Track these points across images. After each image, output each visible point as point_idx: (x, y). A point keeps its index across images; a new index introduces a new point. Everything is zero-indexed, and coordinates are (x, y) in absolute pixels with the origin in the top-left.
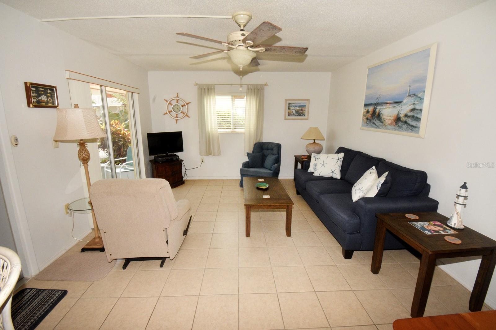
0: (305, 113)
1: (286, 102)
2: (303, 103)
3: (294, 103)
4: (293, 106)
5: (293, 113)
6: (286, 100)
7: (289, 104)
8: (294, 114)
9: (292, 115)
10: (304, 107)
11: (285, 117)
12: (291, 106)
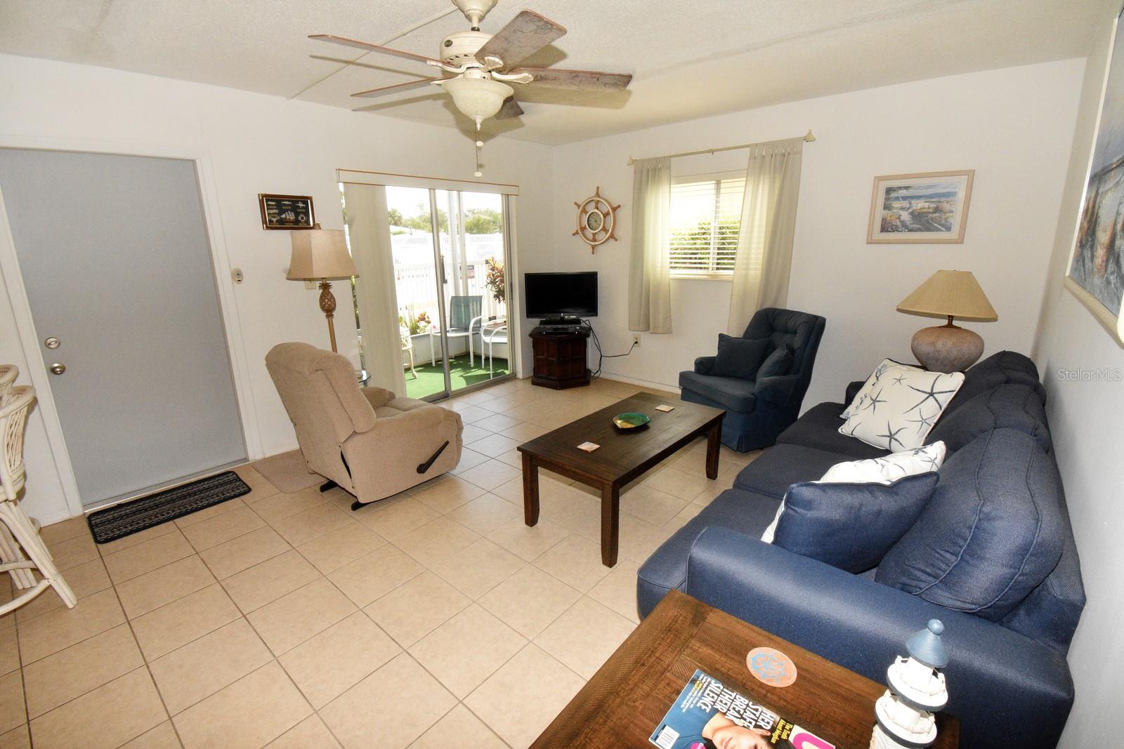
0: (950, 220)
1: (875, 187)
2: (942, 185)
3: (907, 188)
4: (904, 198)
5: (902, 222)
6: (879, 179)
7: (889, 191)
8: (904, 225)
9: (897, 226)
10: (950, 199)
11: (870, 232)
12: (897, 199)
